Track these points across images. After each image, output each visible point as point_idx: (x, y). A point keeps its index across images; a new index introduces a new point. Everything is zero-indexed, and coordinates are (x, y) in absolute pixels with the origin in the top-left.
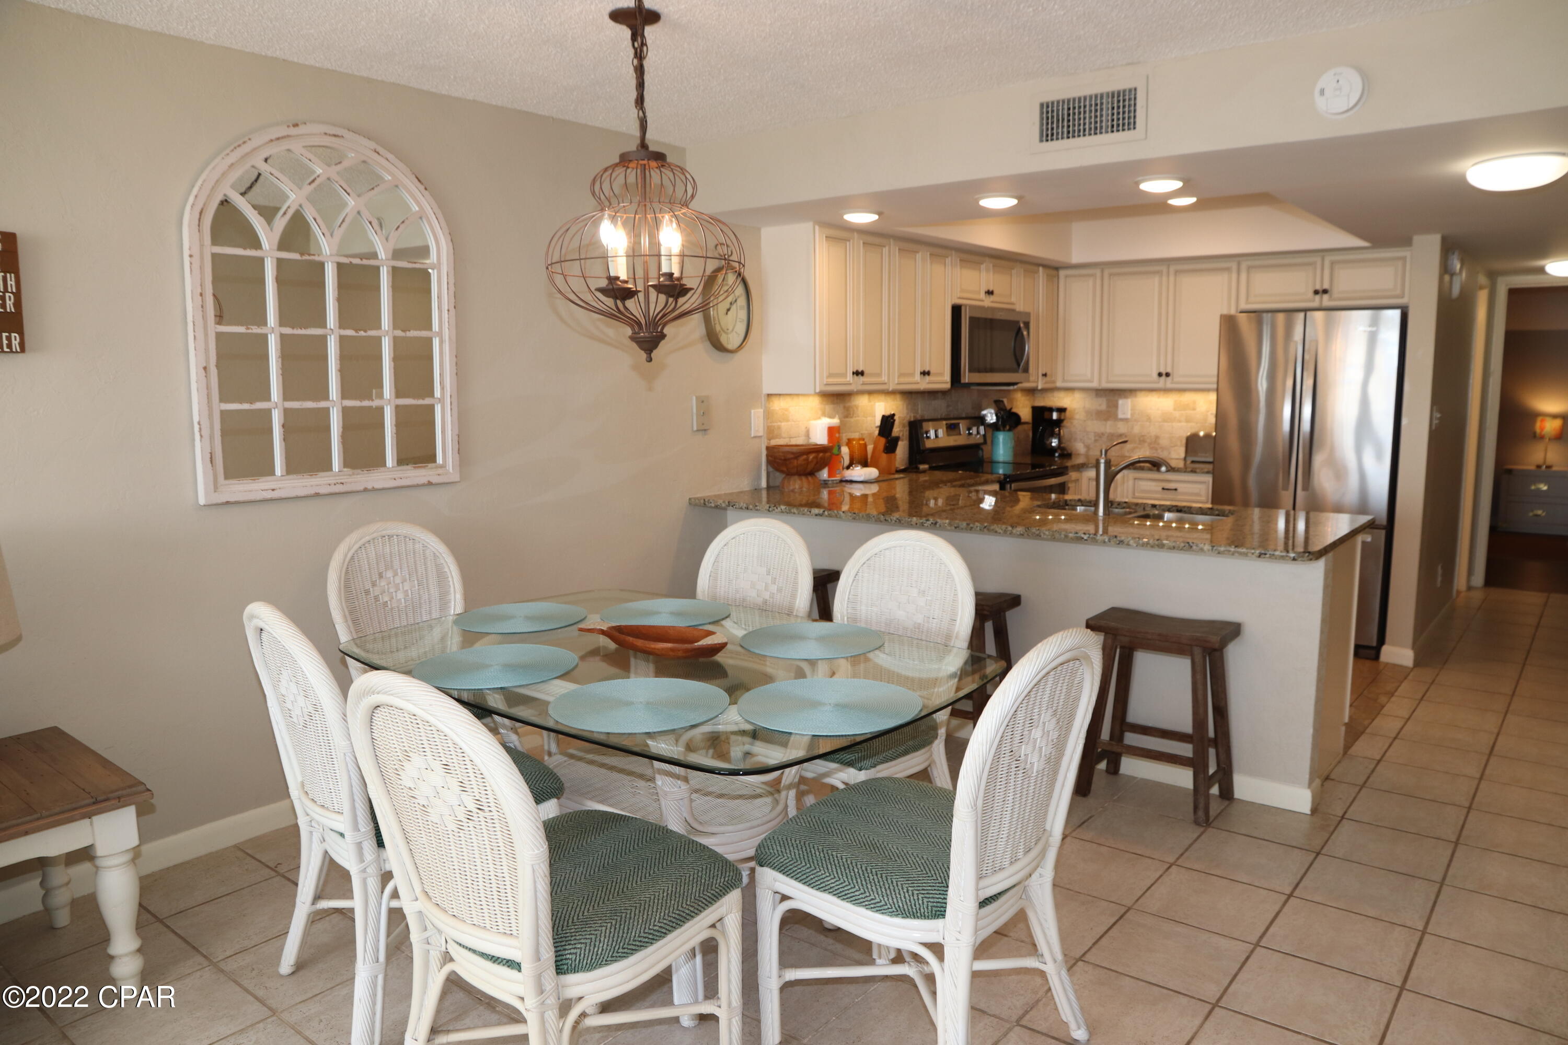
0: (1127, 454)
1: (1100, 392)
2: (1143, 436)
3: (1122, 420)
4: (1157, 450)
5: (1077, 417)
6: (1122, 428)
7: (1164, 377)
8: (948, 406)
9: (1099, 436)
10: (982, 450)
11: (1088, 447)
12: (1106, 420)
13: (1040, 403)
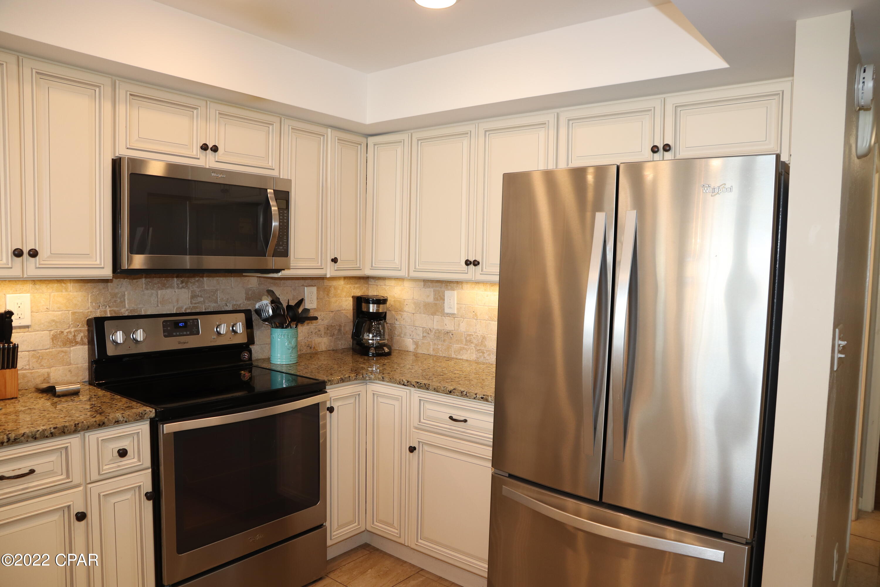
0: (453, 356)
1: (427, 282)
2: (470, 335)
3: (449, 315)
4: (484, 353)
5: (406, 309)
6: (449, 325)
7: (472, 266)
8: (193, 297)
9: (427, 332)
10: (250, 352)
11: (416, 344)
12: (434, 314)
13: (373, 291)
